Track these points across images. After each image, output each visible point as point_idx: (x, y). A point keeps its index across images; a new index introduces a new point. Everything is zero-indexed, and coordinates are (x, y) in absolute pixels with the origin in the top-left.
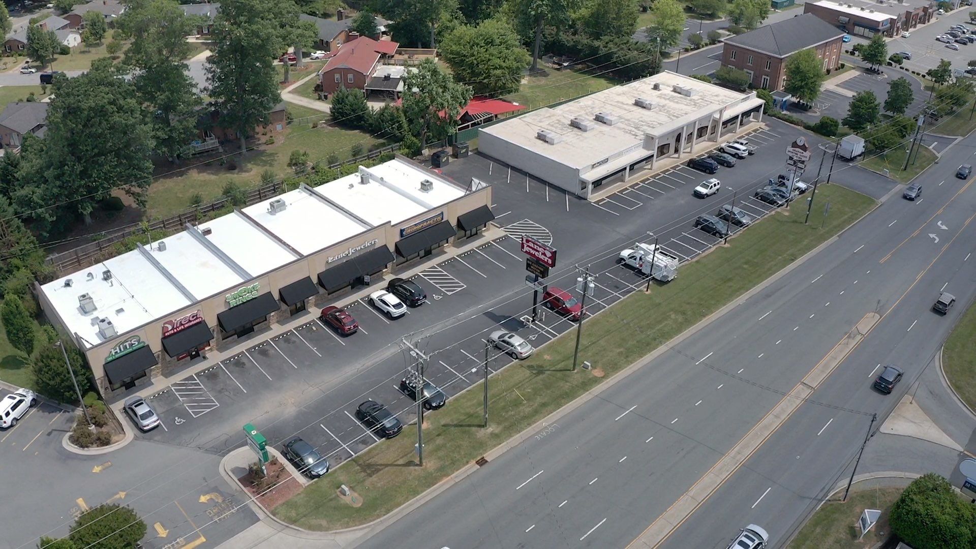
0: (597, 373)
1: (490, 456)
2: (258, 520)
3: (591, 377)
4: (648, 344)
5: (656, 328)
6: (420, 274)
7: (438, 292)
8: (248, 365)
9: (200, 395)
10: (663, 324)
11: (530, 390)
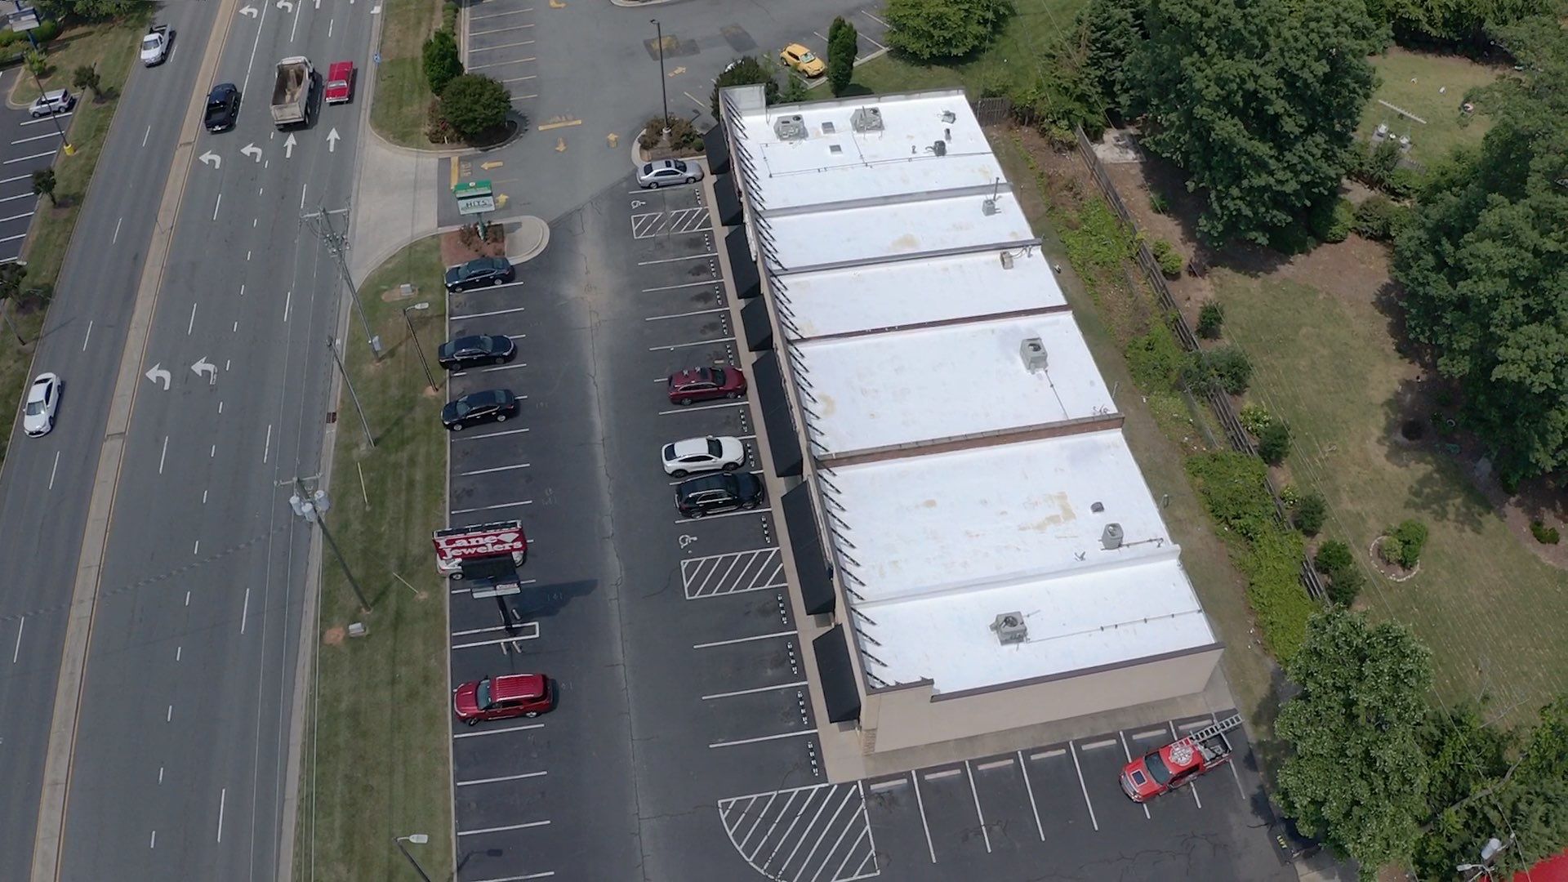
0: (335, 635)
1: (332, 430)
2: (439, 226)
3: (336, 619)
4: (320, 760)
5: (339, 808)
6: (775, 549)
7: (697, 549)
8: (692, 278)
9: (667, 227)
10: (338, 834)
11: (383, 529)
